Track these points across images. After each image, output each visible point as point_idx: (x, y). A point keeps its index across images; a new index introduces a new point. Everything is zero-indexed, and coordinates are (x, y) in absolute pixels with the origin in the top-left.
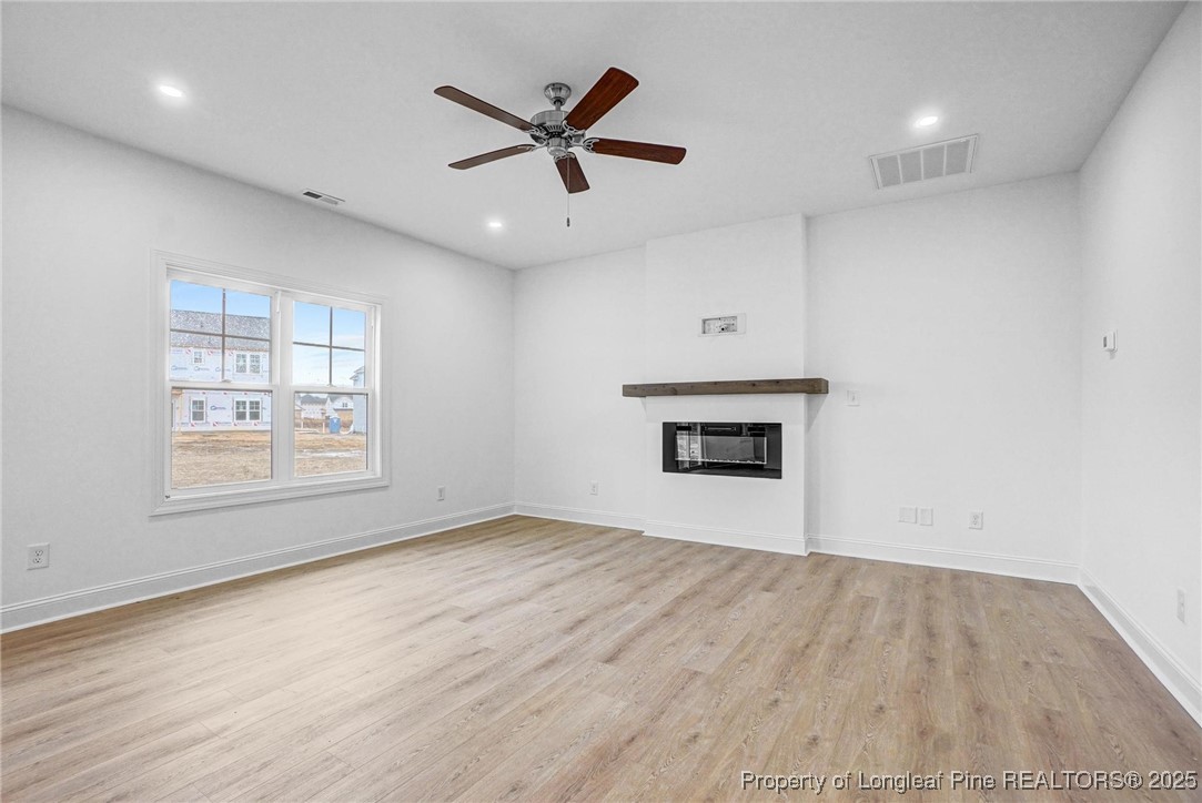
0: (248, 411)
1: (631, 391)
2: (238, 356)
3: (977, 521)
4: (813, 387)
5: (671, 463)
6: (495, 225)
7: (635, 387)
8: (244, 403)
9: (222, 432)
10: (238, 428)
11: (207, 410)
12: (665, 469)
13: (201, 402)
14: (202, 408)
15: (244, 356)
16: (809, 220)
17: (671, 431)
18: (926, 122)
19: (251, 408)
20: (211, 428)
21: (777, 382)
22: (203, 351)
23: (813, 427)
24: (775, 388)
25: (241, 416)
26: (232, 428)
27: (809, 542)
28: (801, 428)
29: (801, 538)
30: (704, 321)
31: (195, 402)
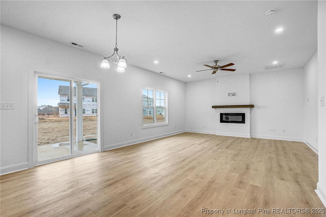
0: (95, 111)
1: (213, 107)
2: (93, 98)
3: (284, 131)
4: (252, 106)
5: (222, 121)
6: (189, 76)
7: (215, 106)
8: (94, 109)
9: (89, 116)
10: (93, 115)
11: (86, 111)
12: (221, 122)
13: (84, 109)
14: (84, 111)
15: (94, 98)
16: (250, 75)
17: (221, 115)
18: (275, 63)
19: (96, 111)
20: (87, 116)
21: (245, 105)
22: (85, 97)
23: (251, 114)
24: (244, 106)
25: (93, 112)
26: (91, 115)
27: (251, 135)
28: (249, 114)
29: (249, 135)
30: (229, 94)
31: (83, 109)
